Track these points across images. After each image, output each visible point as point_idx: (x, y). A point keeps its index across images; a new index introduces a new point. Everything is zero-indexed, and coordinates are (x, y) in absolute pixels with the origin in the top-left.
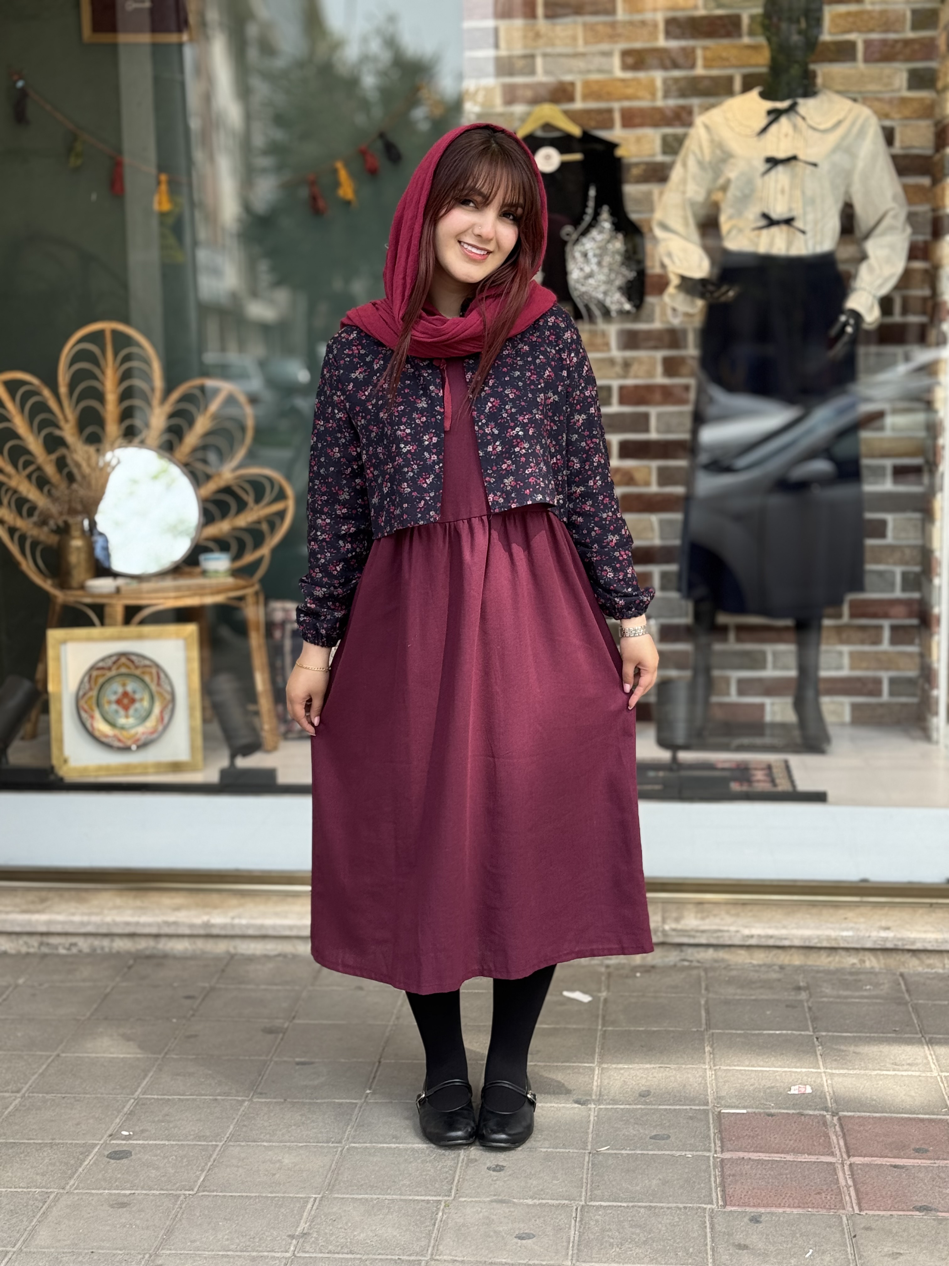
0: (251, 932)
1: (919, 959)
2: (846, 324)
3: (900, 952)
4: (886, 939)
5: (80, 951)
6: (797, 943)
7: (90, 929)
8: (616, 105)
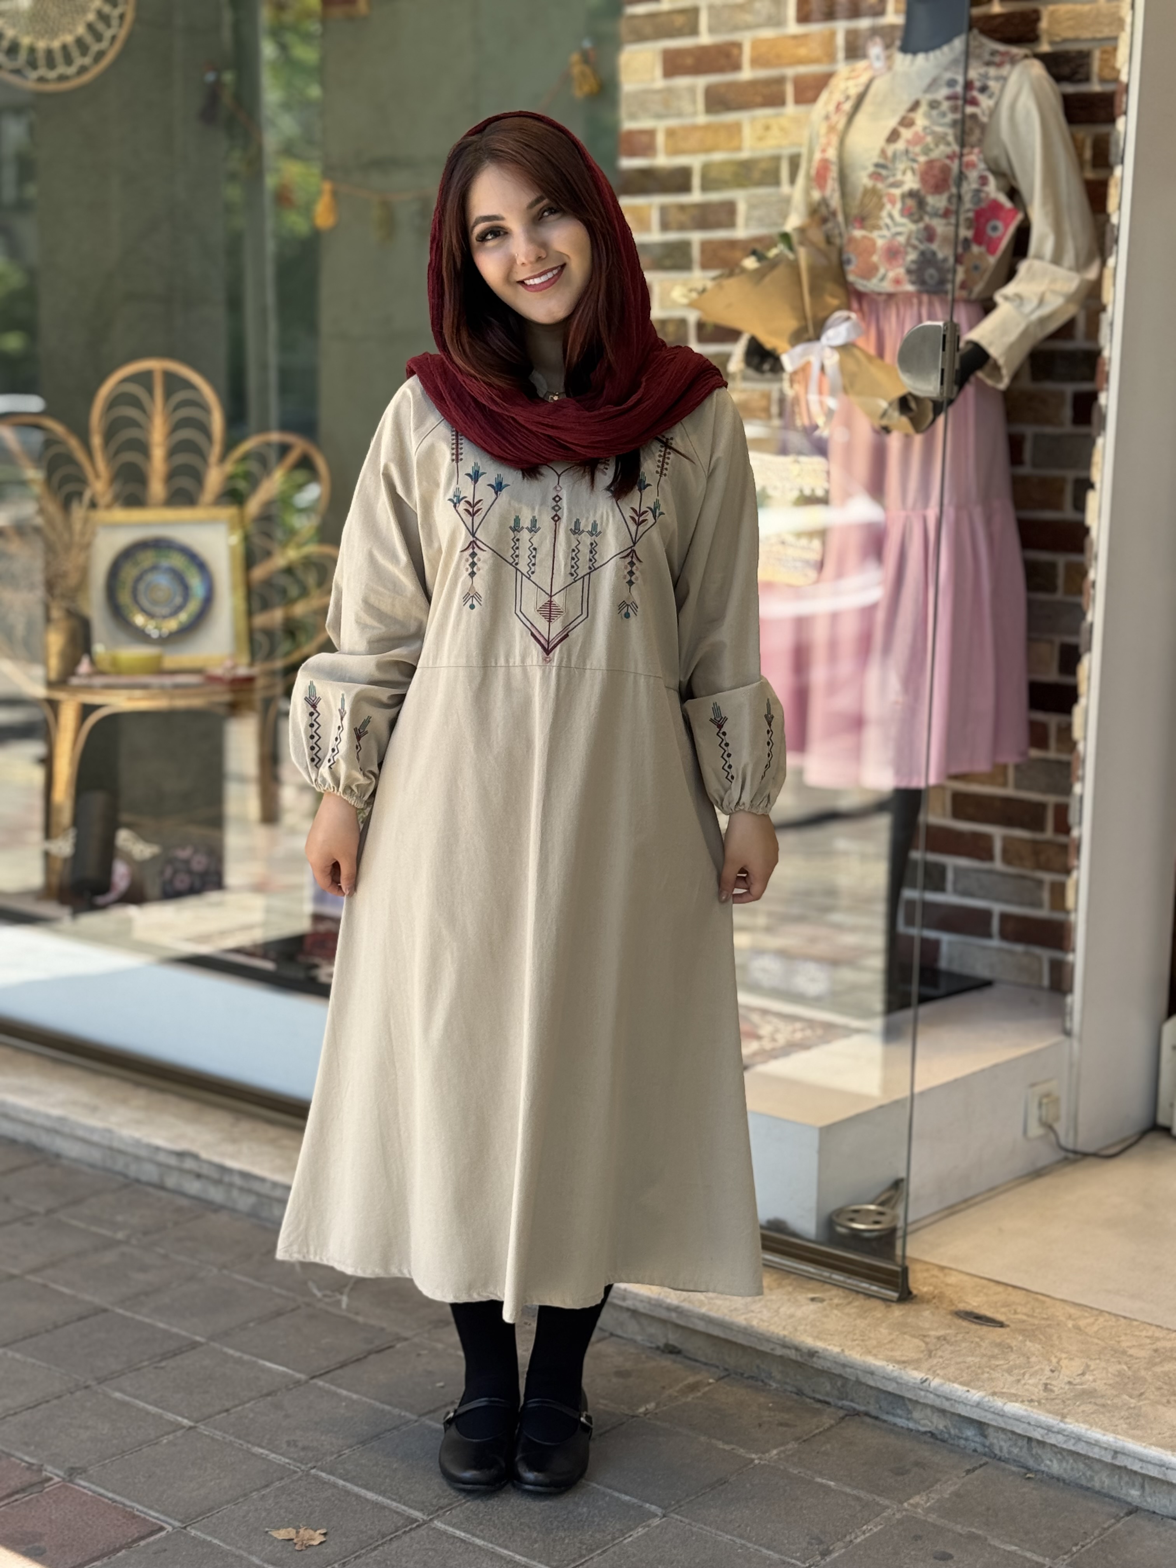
8: (790, 72)
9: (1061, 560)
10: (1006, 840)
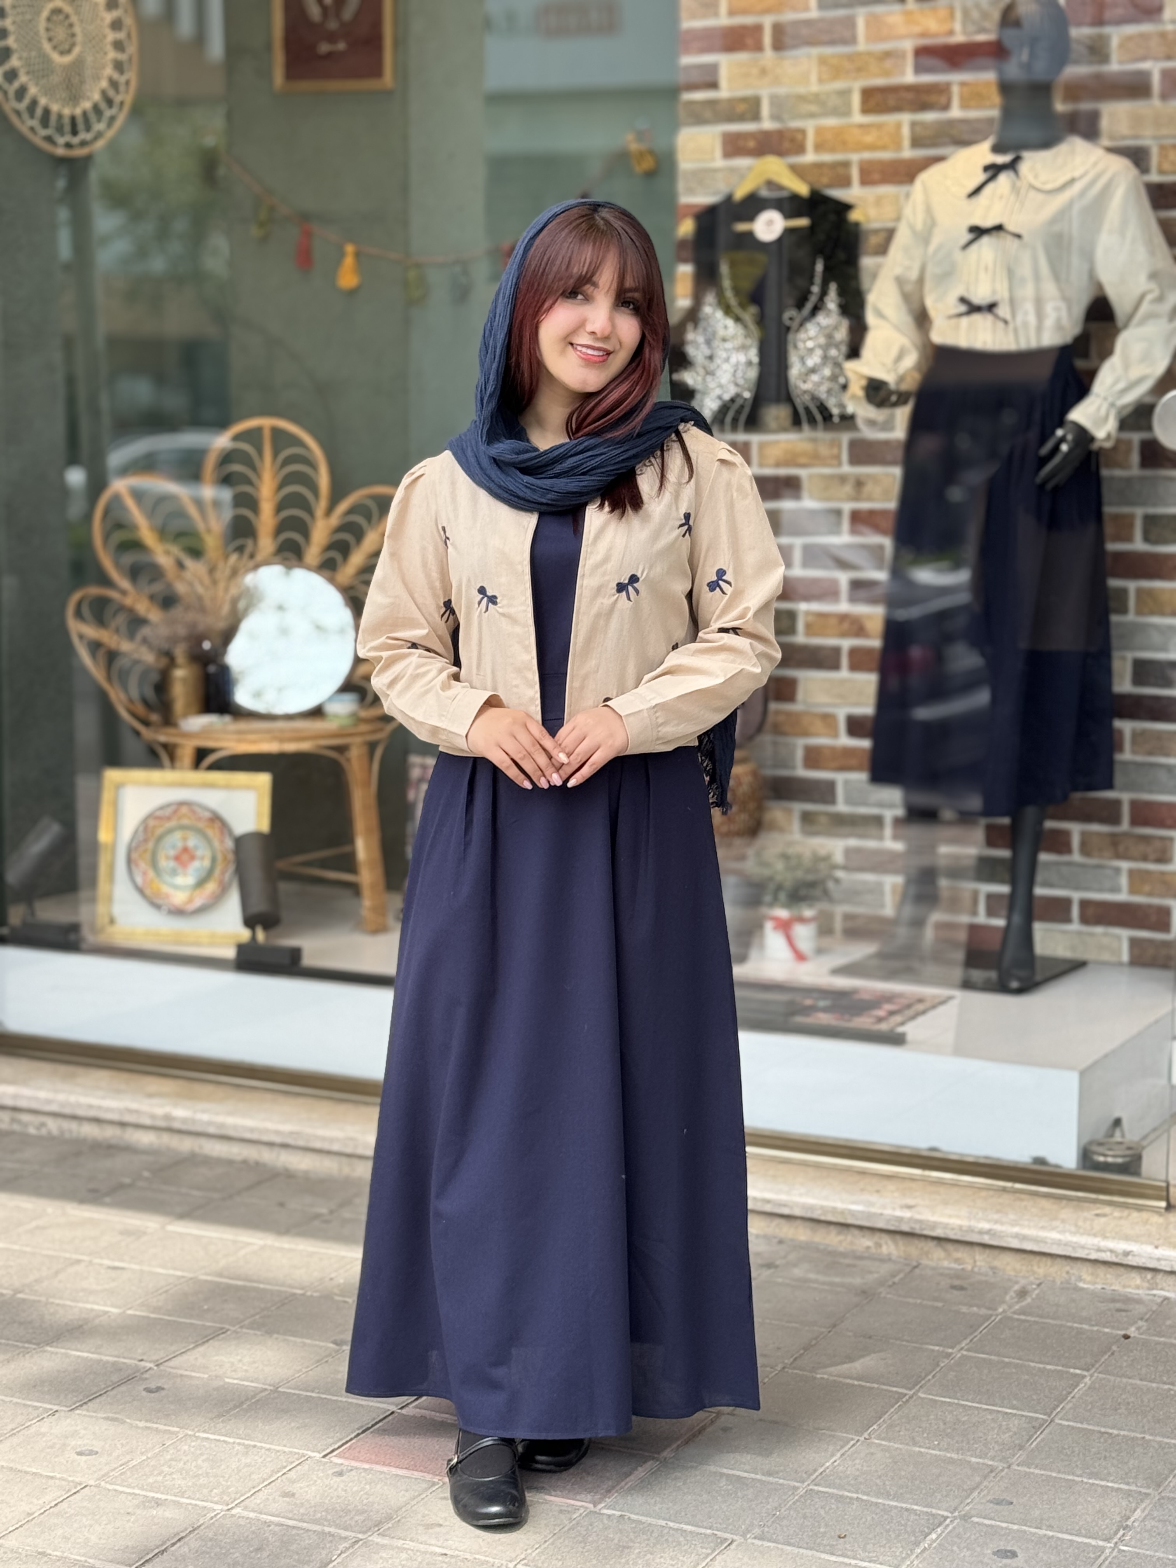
0: (211, 1130)
1: (946, 1250)
2: (1062, 440)
3: (923, 1239)
4: (900, 1220)
5: (49, 1133)
6: (797, 1212)
7: (54, 1108)
8: (855, 158)
9: (1132, 586)
10: (1083, 834)
